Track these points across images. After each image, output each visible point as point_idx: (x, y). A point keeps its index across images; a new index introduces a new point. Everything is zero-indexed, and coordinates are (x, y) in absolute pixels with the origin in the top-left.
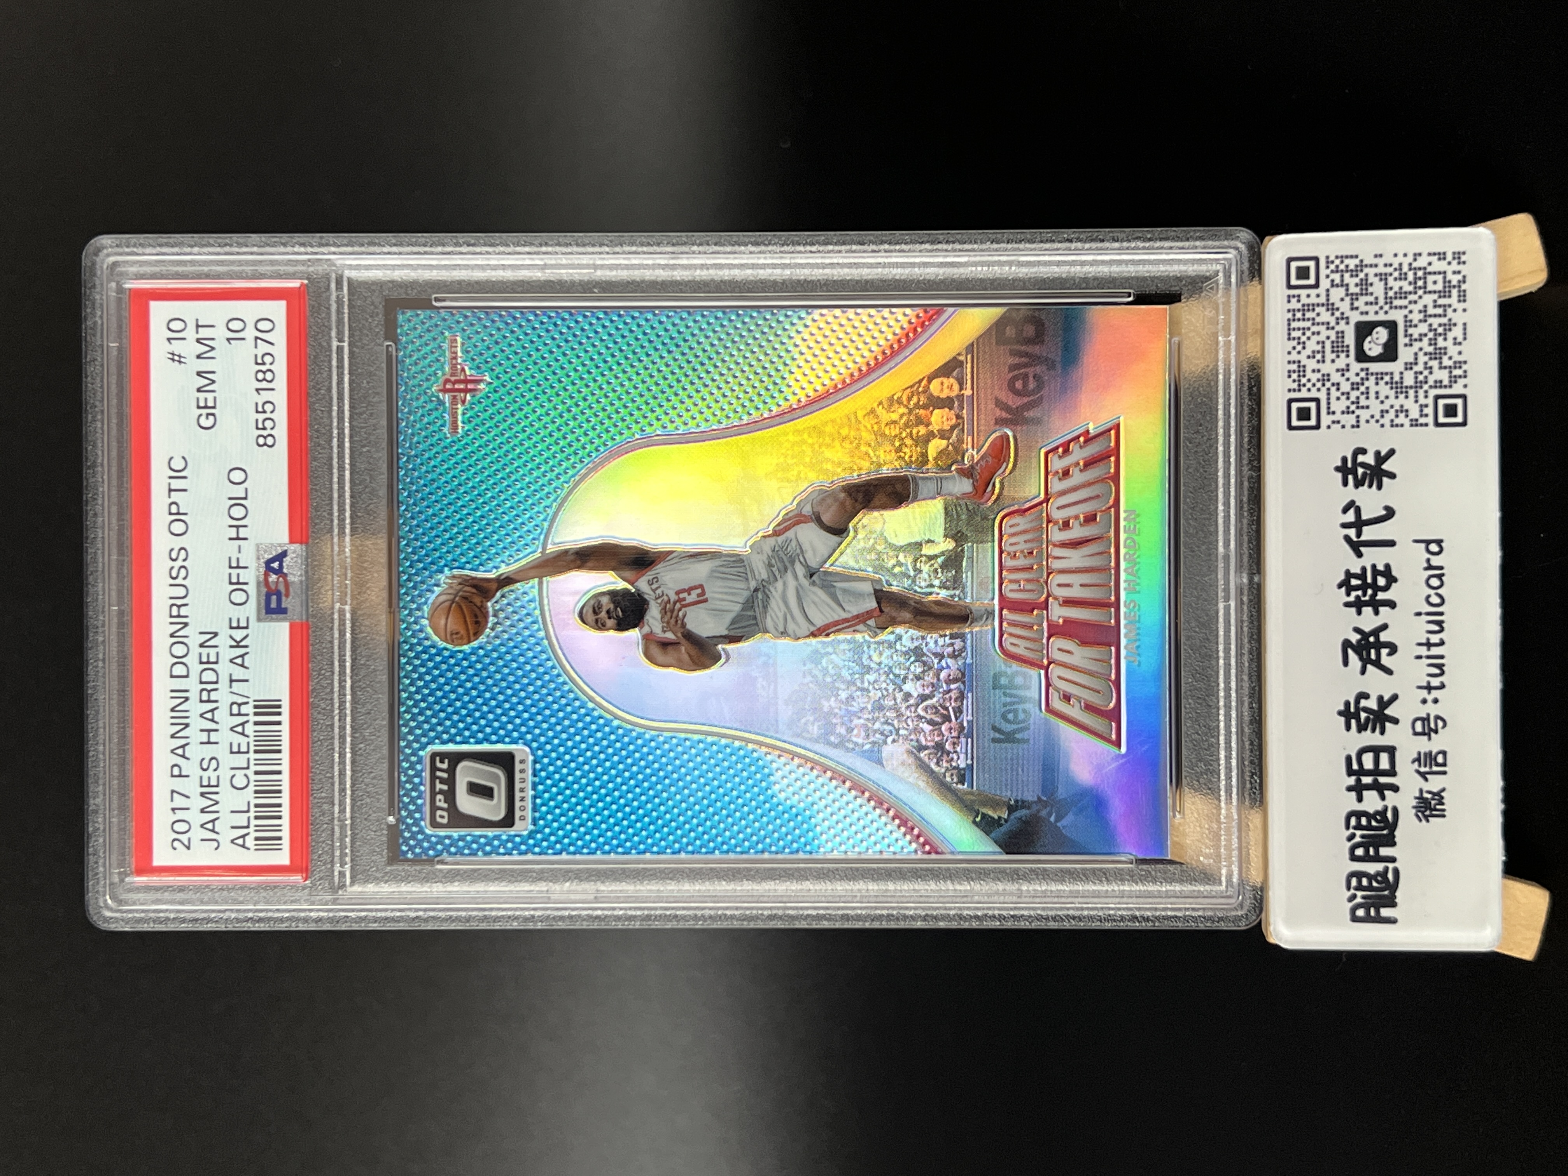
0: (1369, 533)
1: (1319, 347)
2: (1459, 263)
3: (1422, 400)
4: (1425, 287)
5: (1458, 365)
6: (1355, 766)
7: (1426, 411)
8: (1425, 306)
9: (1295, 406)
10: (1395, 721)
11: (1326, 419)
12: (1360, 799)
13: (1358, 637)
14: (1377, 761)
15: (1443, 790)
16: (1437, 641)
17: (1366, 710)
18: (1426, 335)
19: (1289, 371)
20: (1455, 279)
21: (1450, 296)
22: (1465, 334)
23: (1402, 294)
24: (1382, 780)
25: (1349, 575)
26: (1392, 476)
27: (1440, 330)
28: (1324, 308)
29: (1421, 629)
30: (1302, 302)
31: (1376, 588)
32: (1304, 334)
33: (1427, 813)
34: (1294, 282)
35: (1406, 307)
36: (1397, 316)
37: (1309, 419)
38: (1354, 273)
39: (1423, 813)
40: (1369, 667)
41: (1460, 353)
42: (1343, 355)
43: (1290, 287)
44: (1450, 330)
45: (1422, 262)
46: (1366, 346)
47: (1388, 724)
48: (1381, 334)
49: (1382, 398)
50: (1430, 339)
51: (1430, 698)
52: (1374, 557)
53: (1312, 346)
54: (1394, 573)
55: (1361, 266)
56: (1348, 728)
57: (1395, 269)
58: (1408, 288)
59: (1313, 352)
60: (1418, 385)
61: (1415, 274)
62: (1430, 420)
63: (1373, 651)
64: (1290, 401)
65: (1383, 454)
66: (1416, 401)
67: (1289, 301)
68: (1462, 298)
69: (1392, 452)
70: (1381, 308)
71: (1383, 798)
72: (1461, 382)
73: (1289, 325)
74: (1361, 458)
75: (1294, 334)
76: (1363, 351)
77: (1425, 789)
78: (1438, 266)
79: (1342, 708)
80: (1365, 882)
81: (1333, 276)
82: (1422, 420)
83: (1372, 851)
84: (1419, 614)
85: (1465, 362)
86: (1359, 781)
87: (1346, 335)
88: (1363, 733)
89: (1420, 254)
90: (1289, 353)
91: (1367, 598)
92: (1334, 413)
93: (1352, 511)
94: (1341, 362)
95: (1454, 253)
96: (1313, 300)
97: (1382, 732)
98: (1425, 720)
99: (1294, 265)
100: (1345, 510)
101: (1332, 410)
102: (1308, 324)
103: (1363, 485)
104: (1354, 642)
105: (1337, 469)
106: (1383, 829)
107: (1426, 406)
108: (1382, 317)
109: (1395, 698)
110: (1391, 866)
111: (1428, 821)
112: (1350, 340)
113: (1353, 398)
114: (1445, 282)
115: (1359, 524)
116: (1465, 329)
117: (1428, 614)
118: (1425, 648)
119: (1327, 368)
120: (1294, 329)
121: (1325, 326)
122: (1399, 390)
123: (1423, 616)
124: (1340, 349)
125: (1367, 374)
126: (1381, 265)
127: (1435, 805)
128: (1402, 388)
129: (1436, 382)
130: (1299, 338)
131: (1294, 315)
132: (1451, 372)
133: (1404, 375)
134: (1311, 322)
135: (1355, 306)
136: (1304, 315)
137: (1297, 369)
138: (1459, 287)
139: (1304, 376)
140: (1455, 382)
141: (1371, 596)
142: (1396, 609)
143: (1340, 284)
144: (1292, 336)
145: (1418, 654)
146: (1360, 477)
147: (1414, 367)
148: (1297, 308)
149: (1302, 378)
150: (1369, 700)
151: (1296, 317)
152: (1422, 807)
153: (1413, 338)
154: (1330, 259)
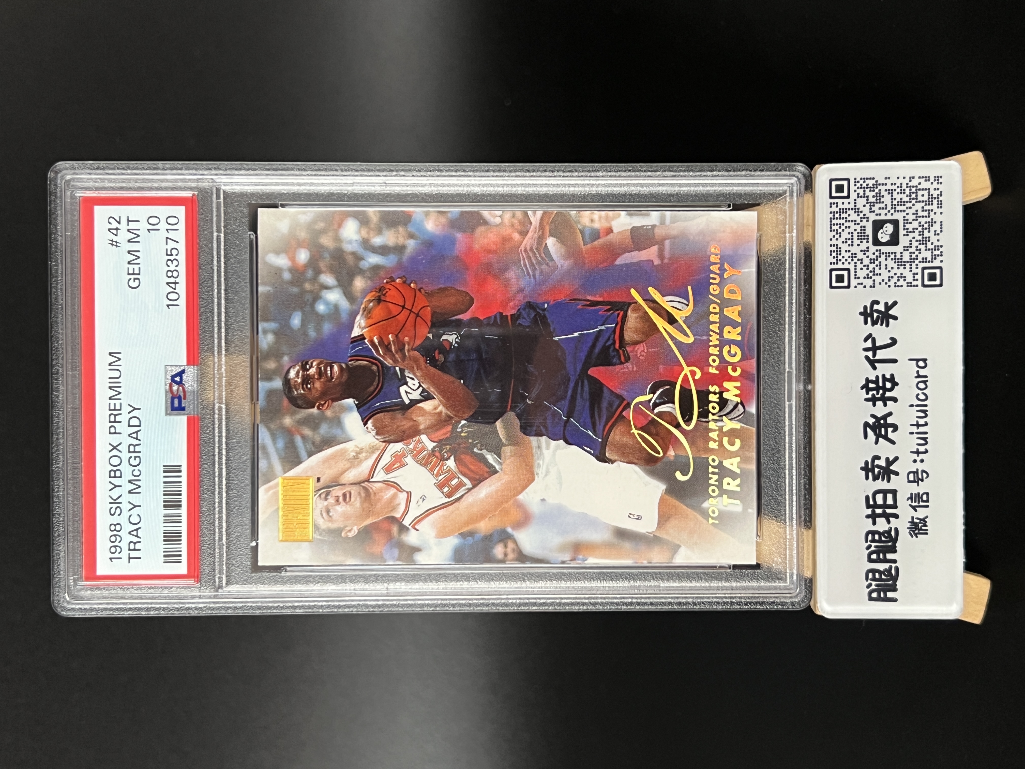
0: (881, 354)
1: (850, 236)
2: (938, 183)
3: (914, 270)
4: (917, 199)
5: (937, 248)
6: (871, 502)
7: (916, 277)
8: (917, 211)
9: (834, 273)
10: (897, 474)
11: (854, 282)
12: (874, 523)
13: (874, 420)
14: (885, 499)
15: (927, 517)
16: (924, 423)
17: (878, 466)
18: (917, 229)
19: (831, 251)
20: (935, 194)
21: (932, 204)
22: (941, 228)
23: (901, 203)
24: (888, 511)
25: (868, 381)
26: (895, 318)
27: (926, 226)
28: (854, 211)
29: (913, 415)
30: (839, 207)
31: (885, 390)
33: (917, 532)
34: (834, 194)
35: (904, 211)
36: (899, 216)
37: (843, 281)
38: (872, 189)
39: (914, 531)
40: (880, 439)
41: (938, 240)
42: (865, 241)
43: (831, 197)
44: (932, 226)
45: (914, 182)
46: (879, 235)
47: (892, 475)
48: (889, 228)
49: (889, 269)
50: (920, 232)
51: (918, 459)
52: (884, 369)
53: (845, 235)
54: (896, 380)
55: (876, 185)
56: (867, 478)
57: (898, 187)
58: (905, 199)
59: (846, 239)
60: (912, 261)
61: (910, 190)
62: (919, 283)
63: (883, 429)
64: (831, 270)
65: (889, 304)
66: (911, 271)
67: (831, 207)
68: (940, 205)
69: (895, 303)
70: (889, 211)
71: (889, 522)
72: (939, 258)
73: (831, 221)
74: (876, 307)
75: (835, 228)
76: (878, 239)
77: (915, 517)
78: (925, 185)
79: (863, 465)
80: (877, 575)
81: (858, 191)
82: (914, 283)
83: (881, 557)
84: (912, 406)
85: (941, 246)
86: (873, 511)
87: (867, 228)
88: (876, 481)
89: (913, 178)
91: (879, 396)
92: (859, 278)
93: (870, 340)
94: (864, 246)
95: (935, 177)
96: (846, 206)
97: (889, 481)
98: (915, 473)
99: (834, 183)
100: (866, 340)
101: (857, 276)
102: (842, 221)
103: (877, 324)
104: (871, 423)
105: (861, 314)
106: (889, 542)
107: (917, 274)
108: (889, 217)
109: (896, 459)
110: (894, 565)
111: (917, 537)
112: (869, 231)
113: (871, 269)
114: (929, 195)
115: (875, 349)
116: (941, 225)
117: (917, 406)
118: (916, 427)
119: (854, 249)
120: (834, 225)
121: (853, 223)
122: (900, 264)
123: (915, 407)
124: (863, 237)
125: (880, 254)
126: (889, 185)
127: (922, 526)
128: (901, 262)
129: (923, 259)
130: (837, 230)
131: (834, 215)
132: (932, 253)
133: (903, 254)
134: (845, 220)
135: (872, 210)
136: (840, 215)
137: (835, 250)
138: (938, 198)
139: (840, 254)
140: (935, 259)
141: (882, 394)
142: (898, 403)
143: (863, 196)
144: (832, 229)
145: (911, 431)
146: (875, 319)
147: (909, 249)
148: (836, 211)
149: (839, 256)
150: (880, 461)
151: (835, 217)
152: (913, 528)
153: (909, 230)
154: (857, 180)
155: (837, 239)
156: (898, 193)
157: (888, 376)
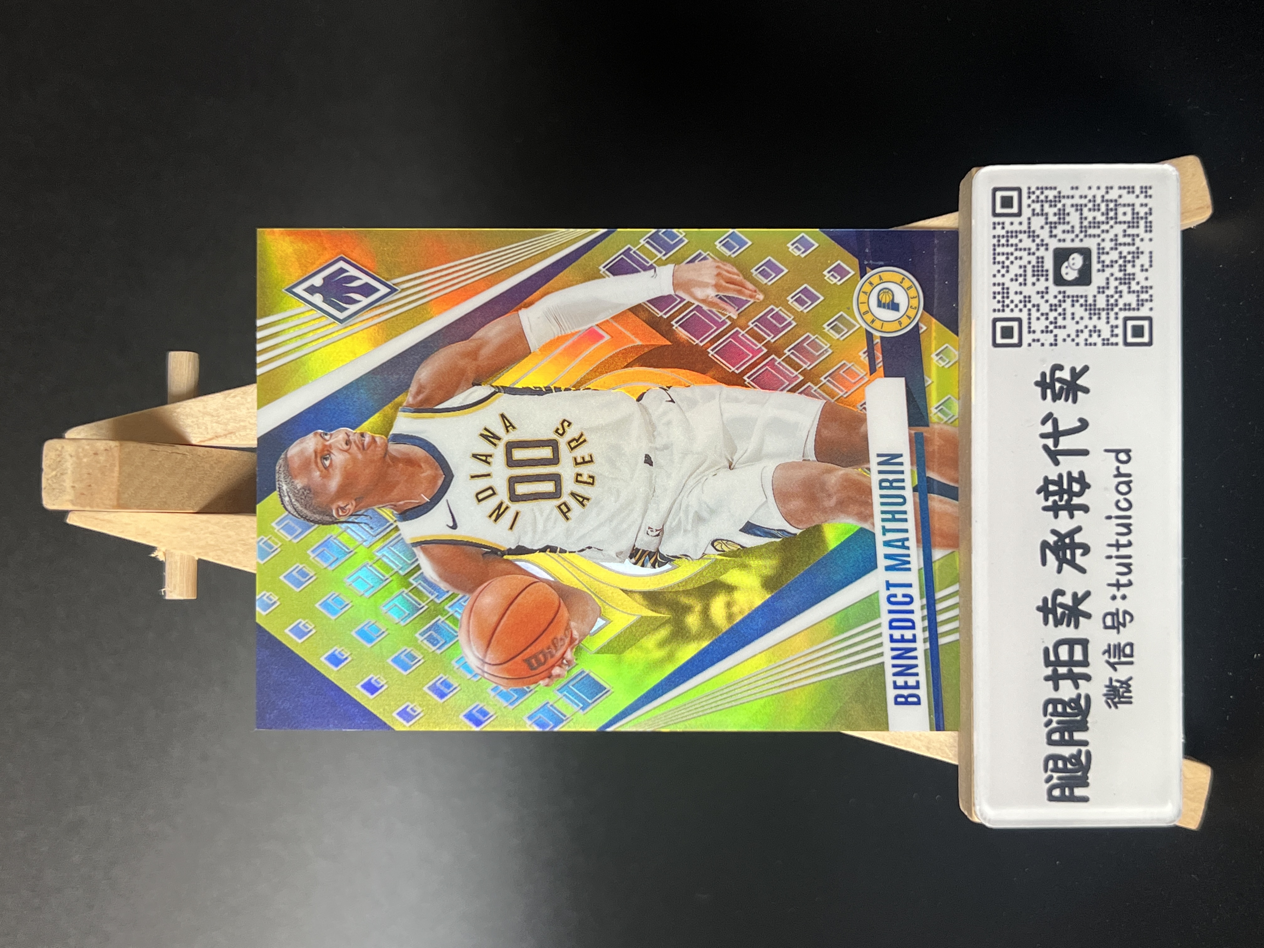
0: (1065, 443)
1: (1021, 271)
2: (1146, 197)
3: (1113, 322)
4: (1116, 218)
5: (1145, 289)
6: (1052, 658)
7: (1116, 331)
8: (1116, 235)
9: (999, 325)
10: (1088, 616)
11: (1027, 338)
12: (1056, 688)
13: (1055, 538)
14: (1071, 653)
15: (1130, 679)
16: (1126, 543)
17: (1062, 605)
18: (1116, 262)
19: (994, 293)
20: (1142, 211)
21: (1138, 227)
22: (1151, 261)
23: (1095, 224)
24: (1076, 670)
25: (1047, 481)
26: (1086, 391)
27: (1129, 257)
28: (1026, 235)
29: (1111, 531)
30: (1006, 229)
31: (1072, 494)
33: (1116, 700)
34: (999, 210)
35: (1099, 236)
36: (1091, 244)
37: (1011, 337)
38: (1053, 204)
39: (1112, 700)
40: (1065, 566)
41: (1147, 279)
42: (1042, 279)
43: (995, 215)
44: (1138, 257)
45: (1113, 195)
46: (1064, 271)
47: (1081, 619)
48: (1077, 260)
49: (1077, 318)
50: (1120, 266)
51: (1119, 594)
52: (1070, 465)
53: (1015, 269)
54: (1087, 480)
55: (1059, 197)
56: (1046, 622)
57: (1090, 201)
58: (1100, 218)
59: (1016, 275)
60: (1109, 307)
61: (1107, 205)
62: (1120, 340)
63: (1068, 552)
64: (995, 321)
65: (1078, 370)
66: (1108, 323)
67: (994, 228)
68: (1149, 228)
69: (1086, 369)
70: (1077, 236)
71: (1077, 686)
72: (1148, 305)
73: (994, 250)
74: (1058, 374)
75: (1000, 259)
76: (1062, 276)
77: (1114, 679)
78: (1128, 198)
79: (1041, 604)
80: (1060, 764)
81: (1034, 206)
82: (1113, 340)
83: (1066, 737)
84: (1109, 518)
85: (1151, 287)
86: (1055, 671)
87: (1046, 260)
88: (1059, 627)
89: (1112, 188)
90: (994, 276)
91: (1063, 503)
92: (1034, 332)
93: (1050, 423)
94: (1042, 285)
95: (1142, 188)
96: (1016, 227)
97: (1077, 626)
98: (1114, 615)
99: (999, 194)
100: (1044, 422)
101: (1032, 329)
102: (1010, 250)
103: (1060, 399)
104: (1052, 543)
105: (1037, 384)
106: (1077, 715)
107: (1117, 327)
108: (1077, 244)
109: (1087, 594)
110: (1084, 749)
111: (1117, 707)
112: (1049, 264)
113: (1051, 318)
114: (1133, 214)
115: (1056, 435)
116: (1151, 257)
117: (1118, 517)
118: (1114, 549)
119: (1028, 290)
120: (999, 254)
121: (1027, 252)
122: (1092, 312)
123: (1113, 520)
124: (1040, 273)
125: (1064, 297)
126: (1077, 197)
127: (1124, 692)
128: (1095, 309)
129: (1125, 305)
130: (1003, 262)
131: (999, 241)
132: (1138, 296)
133: (1097, 298)
134: (1014, 248)
135: (1054, 234)
136: (1008, 241)
137: (1001, 291)
138: (1146, 218)
139: (1008, 297)
140: (1143, 305)
141: (1066, 501)
142: (1089, 513)
143: (1040, 213)
144: (997, 260)
145: (1109, 554)
146: (1057, 391)
147: (1106, 291)
148: (1001, 234)
149: (1005, 300)
150: (1065, 597)
151: (1001, 243)
152: (1111, 695)
153: (1106, 263)
154: (1032, 190)
155: (1003, 276)
156: (1090, 210)
157: (1075, 474)
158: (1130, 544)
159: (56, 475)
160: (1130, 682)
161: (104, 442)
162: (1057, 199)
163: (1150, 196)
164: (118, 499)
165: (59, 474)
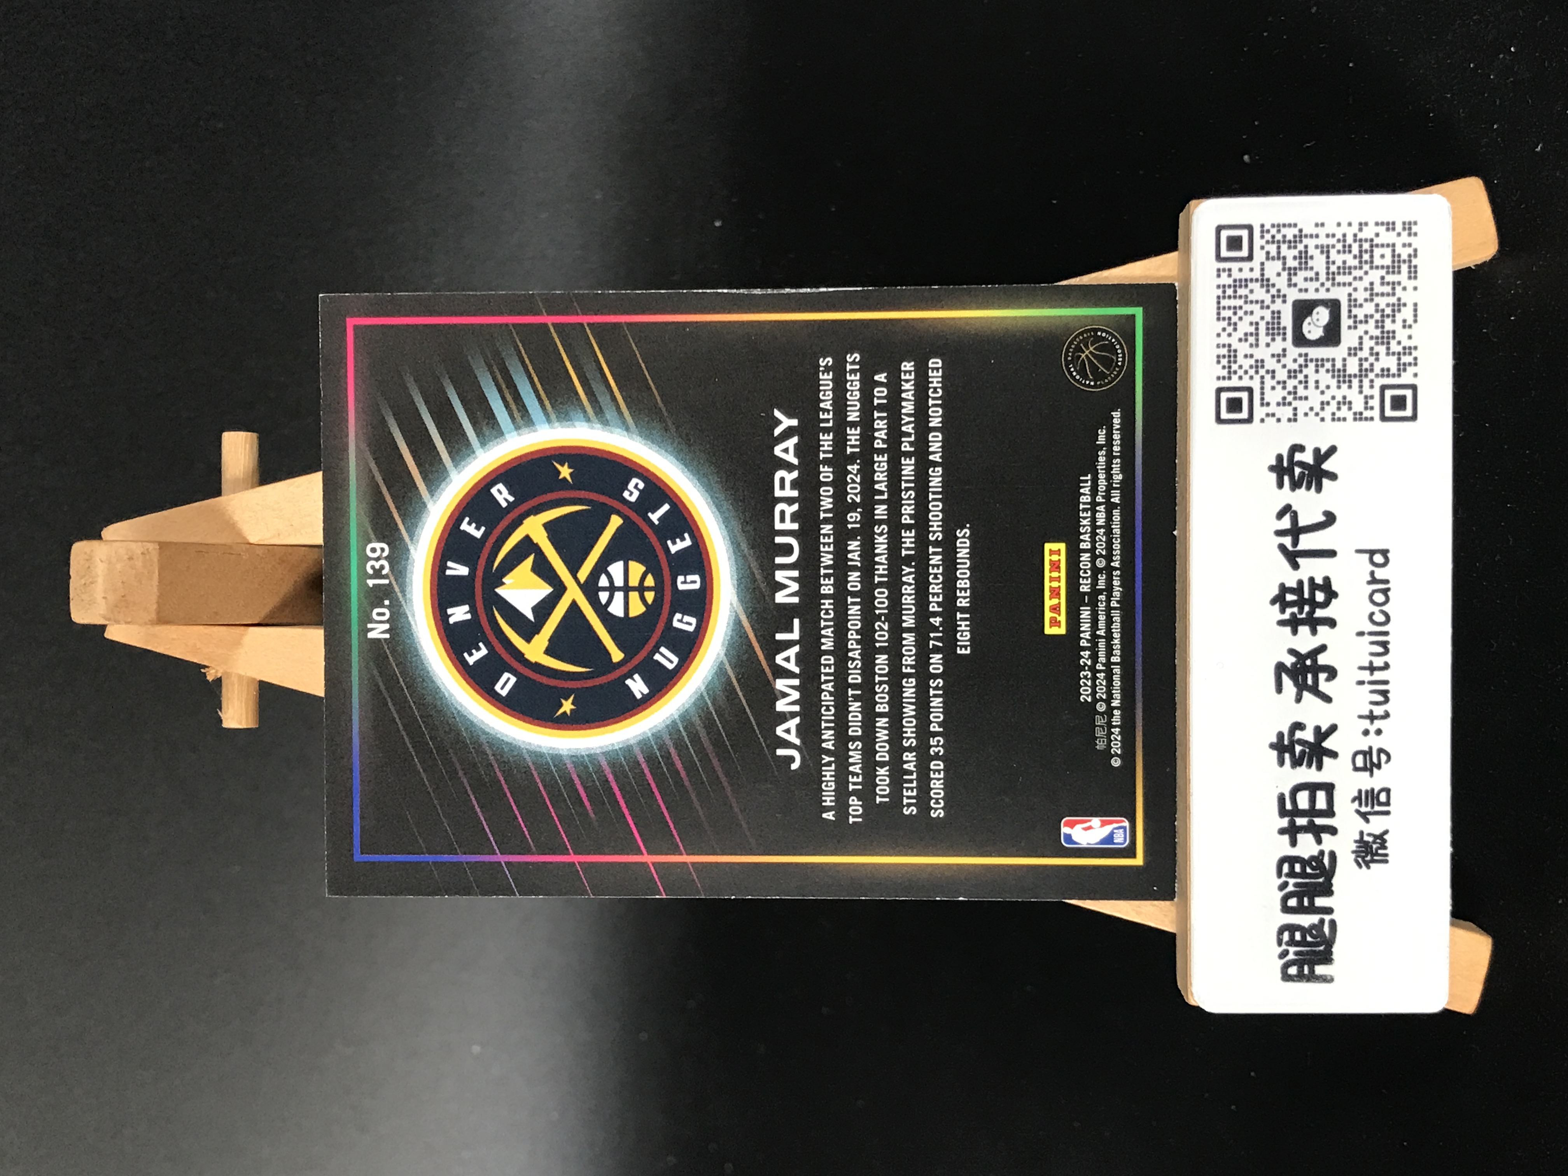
0: (1307, 542)
1: (1252, 329)
2: (1410, 235)
3: (1367, 391)
4: (1372, 262)
5: (1408, 350)
6: (1289, 806)
7: (1371, 403)
8: (1372, 284)
9: (1224, 396)
10: (1334, 755)
11: (1259, 412)
12: (1294, 843)
13: (1293, 659)
14: (1313, 800)
15: (1386, 832)
16: (1382, 665)
17: (1301, 742)
18: (1372, 316)
19: (1218, 356)
20: (1404, 253)
21: (1399, 272)
22: (1415, 316)
23: (1345, 269)
24: (1319, 821)
25: (1284, 589)
26: (1333, 477)
27: (1388, 311)
28: (1259, 284)
29: (1363, 650)
30: (1234, 276)
31: (1314, 605)
32: (1235, 313)
33: (1368, 858)
34: (1224, 253)
35: (1350, 284)
36: (1340, 294)
37: (1240, 410)
38: (1292, 244)
39: (1363, 858)
40: (1306, 694)
41: (1410, 337)
42: (1279, 339)
43: (1219, 258)
44: (1399, 311)
45: (1368, 233)
46: (1306, 328)
47: (1326, 759)
48: (1322, 315)
49: (1322, 387)
50: (1377, 321)
51: (1372, 729)
52: (1312, 569)
53: (1244, 327)
54: (1334, 588)
55: (1300, 236)
56: (1281, 763)
57: (1339, 241)
58: (1352, 262)
59: (1246, 334)
60: (1363, 373)
61: (1361, 246)
62: (1376, 413)
63: (1310, 676)
64: (1219, 391)
65: (1322, 452)
66: (1361, 392)
67: (1219, 276)
68: (1413, 273)
69: (1333, 450)
70: (1323, 284)
71: (1319, 841)
72: (1411, 370)
73: (1219, 303)
74: (1298, 457)
75: (1226, 313)
76: (1303, 335)
77: (1365, 833)
78: (1387, 237)
79: (1275, 740)
80: (1298, 936)
81: (1268, 247)
82: (1368, 414)
83: (1306, 903)
84: (1361, 634)
85: (1416, 348)
86: (1292, 823)
87: (1282, 315)
88: (1298, 768)
89: (1366, 224)
90: (1219, 335)
91: (1304, 616)
92: (1268, 404)
93: (1287, 516)
94: (1278, 346)
95: (1404, 223)
96: (1246, 275)
97: (1320, 767)
98: (1367, 754)
100: (1280, 515)
101: (1265, 402)
102: (1239, 302)
103: (1300, 487)
104: (1288, 664)
105: (1272, 468)
106: (1318, 878)
107: (1372, 397)
108: (1322, 295)
109: (1333, 728)
110: (1327, 918)
111: (1368, 867)
112: (1287, 320)
113: (1290, 388)
114: (1393, 256)
115: (1296, 531)
116: (1415, 310)
117: (1371, 634)
118: (1368, 672)
119: (1261, 353)
120: (1224, 308)
121: (1259, 305)
122: (1341, 379)
123: (1366, 636)
124: (1276, 331)
125: (1306, 361)
126: (1322, 236)
127: (1377, 849)
128: (1344, 376)
129: (1383, 370)
130: (1230, 318)
131: (1224, 292)
132: (1399, 359)
133: (1347, 362)
134: (1243, 300)
135: (1293, 282)
136: (1235, 292)
137: (1227, 354)
138: (1410, 261)
139: (1235, 362)
140: (1405, 370)
141: (1308, 613)
142: (1336, 628)
143: (1276, 256)
144: (1222, 316)
145: (1361, 679)
146: (1296, 478)
147: (1359, 352)
148: (1227, 284)
149: (1233, 365)
150: (1304, 732)
151: (1227, 295)
152: (1362, 852)
153: (1358, 319)
154: (1265, 228)
155: (1230, 335)
156: (1339, 252)
157: (1319, 581)
158: (1386, 666)
159: (85, 584)
160: (1385, 837)
161: (140, 544)
162: (1298, 239)
163: (1416, 234)
164: (158, 613)
165: (88, 582)
